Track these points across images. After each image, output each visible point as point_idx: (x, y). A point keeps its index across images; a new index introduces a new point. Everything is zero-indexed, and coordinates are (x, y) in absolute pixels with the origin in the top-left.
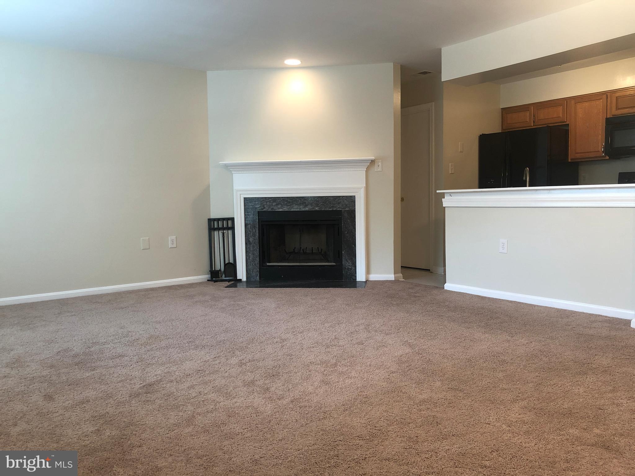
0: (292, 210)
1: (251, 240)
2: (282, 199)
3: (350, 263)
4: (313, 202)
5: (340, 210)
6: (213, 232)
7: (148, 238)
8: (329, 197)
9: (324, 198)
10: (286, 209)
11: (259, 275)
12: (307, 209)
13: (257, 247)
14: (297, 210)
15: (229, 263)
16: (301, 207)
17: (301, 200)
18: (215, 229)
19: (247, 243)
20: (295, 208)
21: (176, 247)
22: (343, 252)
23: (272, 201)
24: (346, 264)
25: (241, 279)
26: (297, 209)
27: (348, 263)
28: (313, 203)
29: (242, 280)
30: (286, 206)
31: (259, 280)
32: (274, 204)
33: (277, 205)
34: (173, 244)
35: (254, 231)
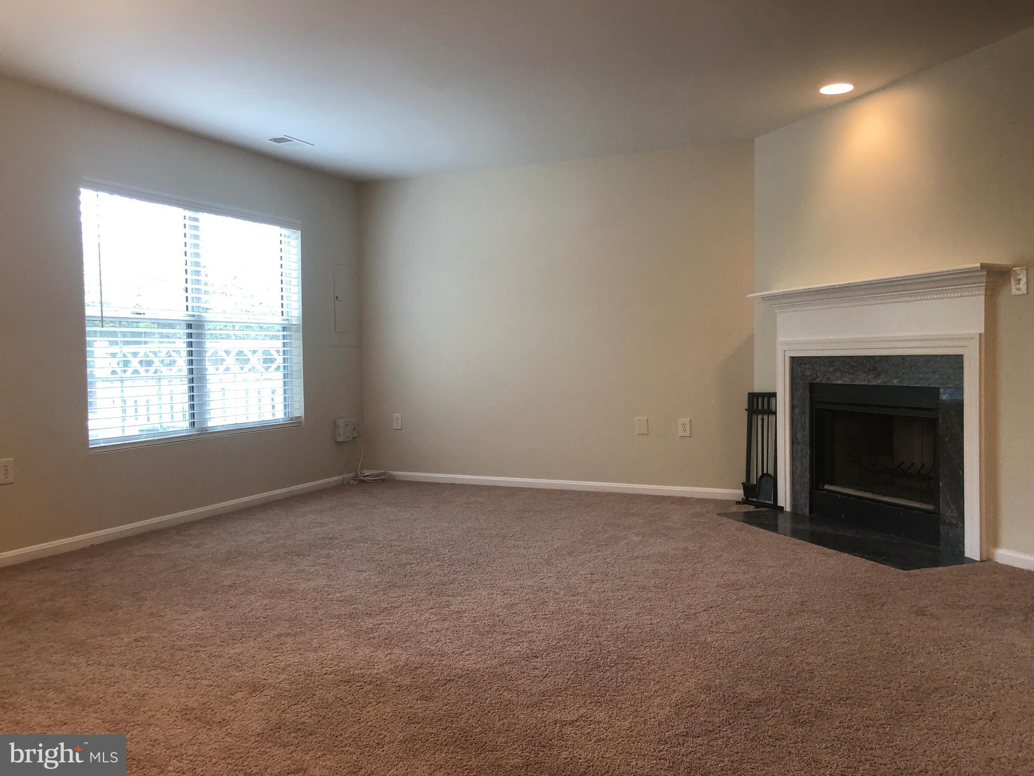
0: (856, 383)
1: (799, 436)
2: (842, 359)
3: (955, 511)
4: (890, 366)
5: (937, 386)
6: (756, 416)
7: (646, 418)
8: (917, 358)
9: (909, 358)
10: (846, 380)
11: (808, 505)
12: (880, 381)
13: (807, 452)
14: (863, 383)
15: (767, 474)
16: (870, 377)
17: (870, 363)
18: (758, 412)
19: (794, 442)
20: (862, 380)
21: (689, 436)
22: (941, 484)
23: (828, 364)
24: (948, 513)
25: (783, 507)
26: (863, 381)
27: (950, 510)
28: (890, 368)
29: (785, 510)
30: (847, 374)
31: (808, 514)
32: (831, 369)
33: (835, 371)
34: (685, 430)
35: (803, 420)
